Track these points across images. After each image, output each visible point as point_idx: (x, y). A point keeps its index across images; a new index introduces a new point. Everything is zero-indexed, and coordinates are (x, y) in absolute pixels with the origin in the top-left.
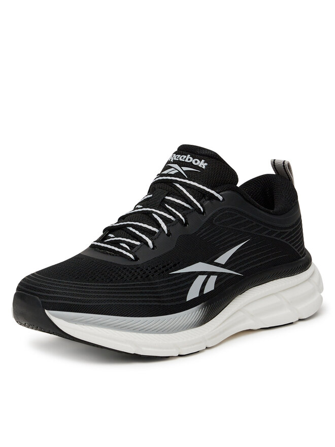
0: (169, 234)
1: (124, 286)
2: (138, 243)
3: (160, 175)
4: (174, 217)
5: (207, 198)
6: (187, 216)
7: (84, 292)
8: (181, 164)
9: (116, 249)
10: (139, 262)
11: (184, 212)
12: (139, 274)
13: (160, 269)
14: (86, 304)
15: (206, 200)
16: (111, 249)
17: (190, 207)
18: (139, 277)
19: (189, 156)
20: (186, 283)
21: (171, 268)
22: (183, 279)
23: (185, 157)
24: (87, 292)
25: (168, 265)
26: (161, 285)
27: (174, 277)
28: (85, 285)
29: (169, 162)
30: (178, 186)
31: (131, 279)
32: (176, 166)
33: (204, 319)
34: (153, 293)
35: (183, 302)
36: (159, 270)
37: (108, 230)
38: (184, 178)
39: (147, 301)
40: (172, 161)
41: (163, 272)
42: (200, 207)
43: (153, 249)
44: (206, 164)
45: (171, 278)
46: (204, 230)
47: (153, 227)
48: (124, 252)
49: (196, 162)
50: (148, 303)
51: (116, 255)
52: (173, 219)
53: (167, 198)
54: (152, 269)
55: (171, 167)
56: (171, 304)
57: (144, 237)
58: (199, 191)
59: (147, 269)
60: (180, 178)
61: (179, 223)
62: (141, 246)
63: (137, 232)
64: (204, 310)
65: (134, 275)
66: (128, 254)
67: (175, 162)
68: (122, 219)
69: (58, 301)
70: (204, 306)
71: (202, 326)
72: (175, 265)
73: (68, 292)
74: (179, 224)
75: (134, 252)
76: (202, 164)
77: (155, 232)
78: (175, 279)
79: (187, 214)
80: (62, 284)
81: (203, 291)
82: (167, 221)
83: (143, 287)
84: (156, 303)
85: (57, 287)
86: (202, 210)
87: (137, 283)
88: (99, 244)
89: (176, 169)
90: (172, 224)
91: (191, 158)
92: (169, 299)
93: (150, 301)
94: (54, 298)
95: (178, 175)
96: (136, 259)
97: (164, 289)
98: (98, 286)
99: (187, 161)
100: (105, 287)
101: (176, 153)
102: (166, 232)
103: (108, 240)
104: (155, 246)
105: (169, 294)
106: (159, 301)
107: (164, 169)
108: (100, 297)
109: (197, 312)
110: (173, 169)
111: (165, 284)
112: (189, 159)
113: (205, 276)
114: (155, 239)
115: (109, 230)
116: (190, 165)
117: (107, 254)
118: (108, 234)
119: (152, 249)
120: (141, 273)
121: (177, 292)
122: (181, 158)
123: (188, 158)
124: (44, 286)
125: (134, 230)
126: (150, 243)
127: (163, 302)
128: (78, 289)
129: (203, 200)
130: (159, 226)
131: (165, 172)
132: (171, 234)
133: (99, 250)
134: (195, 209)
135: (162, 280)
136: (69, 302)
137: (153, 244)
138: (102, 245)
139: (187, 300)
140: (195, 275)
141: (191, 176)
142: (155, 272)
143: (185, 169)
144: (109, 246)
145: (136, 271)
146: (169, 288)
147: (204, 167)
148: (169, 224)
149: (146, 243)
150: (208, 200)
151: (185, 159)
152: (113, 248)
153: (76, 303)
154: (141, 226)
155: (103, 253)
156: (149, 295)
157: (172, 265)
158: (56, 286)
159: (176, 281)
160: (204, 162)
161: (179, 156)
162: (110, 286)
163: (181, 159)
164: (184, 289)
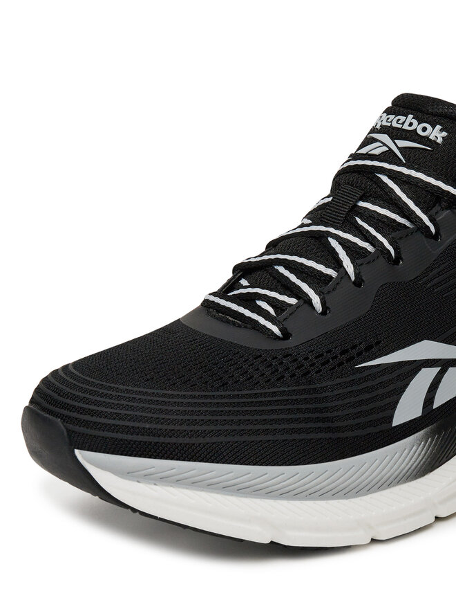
0: (358, 282)
1: (250, 396)
2: (293, 301)
3: (354, 157)
4: (372, 244)
5: (444, 204)
6: (401, 244)
7: (161, 411)
8: (395, 133)
9: (247, 313)
10: (291, 342)
11: (394, 234)
12: (288, 369)
13: (336, 357)
14: (162, 439)
15: (443, 209)
16: (236, 312)
17: (408, 224)
18: (287, 375)
19: (411, 116)
20: (392, 387)
21: (359, 354)
22: (386, 378)
23: (402, 118)
24: (167, 412)
25: (354, 347)
26: (336, 392)
27: (367, 373)
28: (164, 395)
29: (373, 130)
30: (385, 179)
31: (269, 380)
32: (385, 138)
33: (430, 463)
34: (316, 410)
35: (384, 427)
36: (333, 358)
37: (241, 270)
38: (399, 163)
39: (299, 431)
40: (378, 127)
41: (340, 364)
42: (428, 223)
43: (324, 313)
44: (444, 134)
45: (358, 376)
46: (436, 271)
47: (327, 266)
48: (262, 321)
49: (424, 129)
50: (303, 436)
51: (245, 327)
52: (370, 248)
53: (361, 204)
54: (316, 358)
55: (375, 140)
56: (356, 433)
57: (305, 287)
58: (427, 191)
59: (306, 359)
60: (390, 163)
61: (381, 258)
62: (297, 306)
63: (293, 278)
64: (431, 443)
65: (277, 370)
66: (269, 325)
67: (384, 130)
68: (273, 246)
69: (101, 433)
70: (431, 435)
71: (426, 476)
72: (369, 348)
73: (123, 412)
74: (382, 261)
75: (281, 320)
76: (437, 134)
77: (331, 277)
78: (366, 379)
79: (401, 238)
80: (114, 393)
81: (432, 403)
82: (358, 254)
83: (294, 397)
84: (320, 436)
85: (102, 399)
86: (433, 230)
87: (282, 389)
88: (217, 300)
89: (385, 145)
90: (367, 259)
91: (415, 122)
92: (351, 422)
93: (308, 431)
94: (94, 425)
95: (388, 156)
96: (286, 335)
97: (340, 402)
98: (194, 397)
99: (406, 127)
100: (209, 400)
101: (388, 111)
102: (353, 278)
103: (236, 292)
104: (328, 308)
105: (351, 411)
106: (329, 430)
107: (363, 145)
108: (195, 422)
109: (415, 448)
110: (378, 144)
111: (345, 390)
112: (411, 124)
113: (436, 370)
114: (329, 292)
115: (243, 270)
116: (412, 135)
117: (228, 322)
118: (240, 278)
119: (322, 313)
120: (292, 367)
121: (371, 406)
122: (395, 121)
123: (408, 122)
124: (75, 398)
125: (286, 273)
126: (316, 301)
127: (338, 430)
128: (147, 406)
129: (437, 208)
130: (338, 265)
131: (364, 151)
132: (363, 281)
133: (214, 313)
134: (418, 229)
135: (338, 381)
136: (125, 437)
137: (323, 303)
138: (223, 302)
139: (394, 424)
140: (413, 368)
141: (412, 158)
142: (323, 364)
143: (403, 143)
144: (234, 307)
145: (282, 363)
146: (353, 400)
147: (440, 141)
148: (359, 261)
149: (309, 302)
150: (447, 209)
151: (403, 124)
152: (241, 310)
153: (140, 438)
154: (302, 264)
155: (221, 320)
156: (307, 415)
157: (362, 347)
158: (98, 399)
159: (370, 384)
160: (441, 130)
161: (392, 117)
162: (222, 397)
163: (395, 124)
164: (387, 401)
